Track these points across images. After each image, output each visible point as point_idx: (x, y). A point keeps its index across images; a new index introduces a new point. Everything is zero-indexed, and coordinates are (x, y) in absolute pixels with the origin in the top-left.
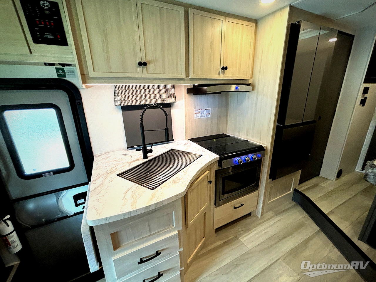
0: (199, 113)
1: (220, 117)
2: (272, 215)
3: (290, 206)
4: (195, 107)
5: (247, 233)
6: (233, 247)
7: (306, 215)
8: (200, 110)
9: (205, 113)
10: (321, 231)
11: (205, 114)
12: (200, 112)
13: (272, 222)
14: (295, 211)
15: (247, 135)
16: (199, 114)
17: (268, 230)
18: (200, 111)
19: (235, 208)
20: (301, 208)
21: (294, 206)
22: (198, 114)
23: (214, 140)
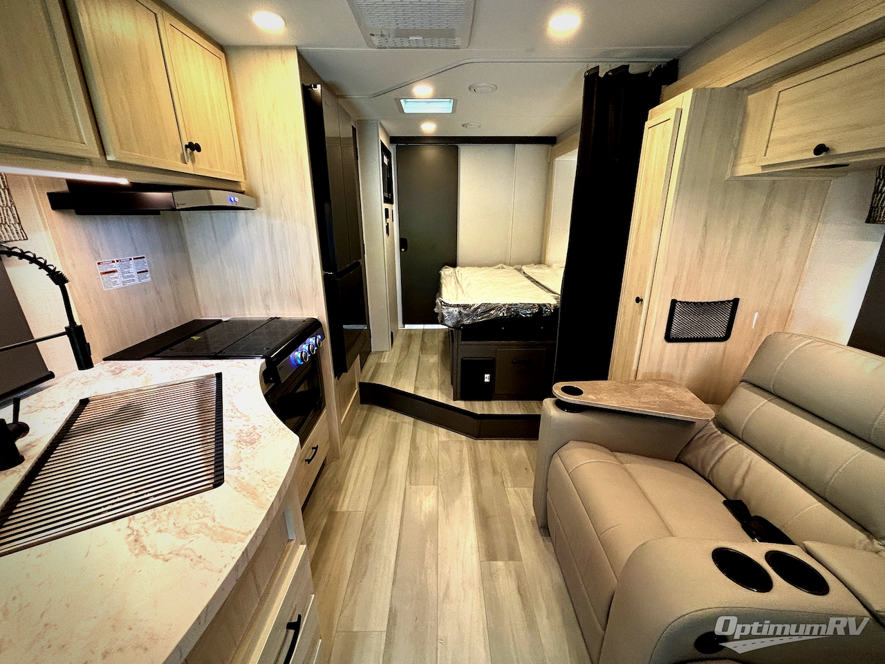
0: (114, 272)
1: (175, 277)
2: (353, 441)
3: (365, 412)
4: (96, 253)
5: (343, 492)
6: (340, 532)
7: (389, 412)
8: (113, 262)
9: (133, 270)
10: (416, 421)
11: (135, 274)
12: (118, 269)
13: (360, 451)
14: (375, 415)
15: (267, 307)
16: (116, 275)
17: (365, 465)
18: (115, 266)
19: (309, 461)
20: (379, 408)
21: (369, 410)
22: (112, 275)
23: (195, 338)
